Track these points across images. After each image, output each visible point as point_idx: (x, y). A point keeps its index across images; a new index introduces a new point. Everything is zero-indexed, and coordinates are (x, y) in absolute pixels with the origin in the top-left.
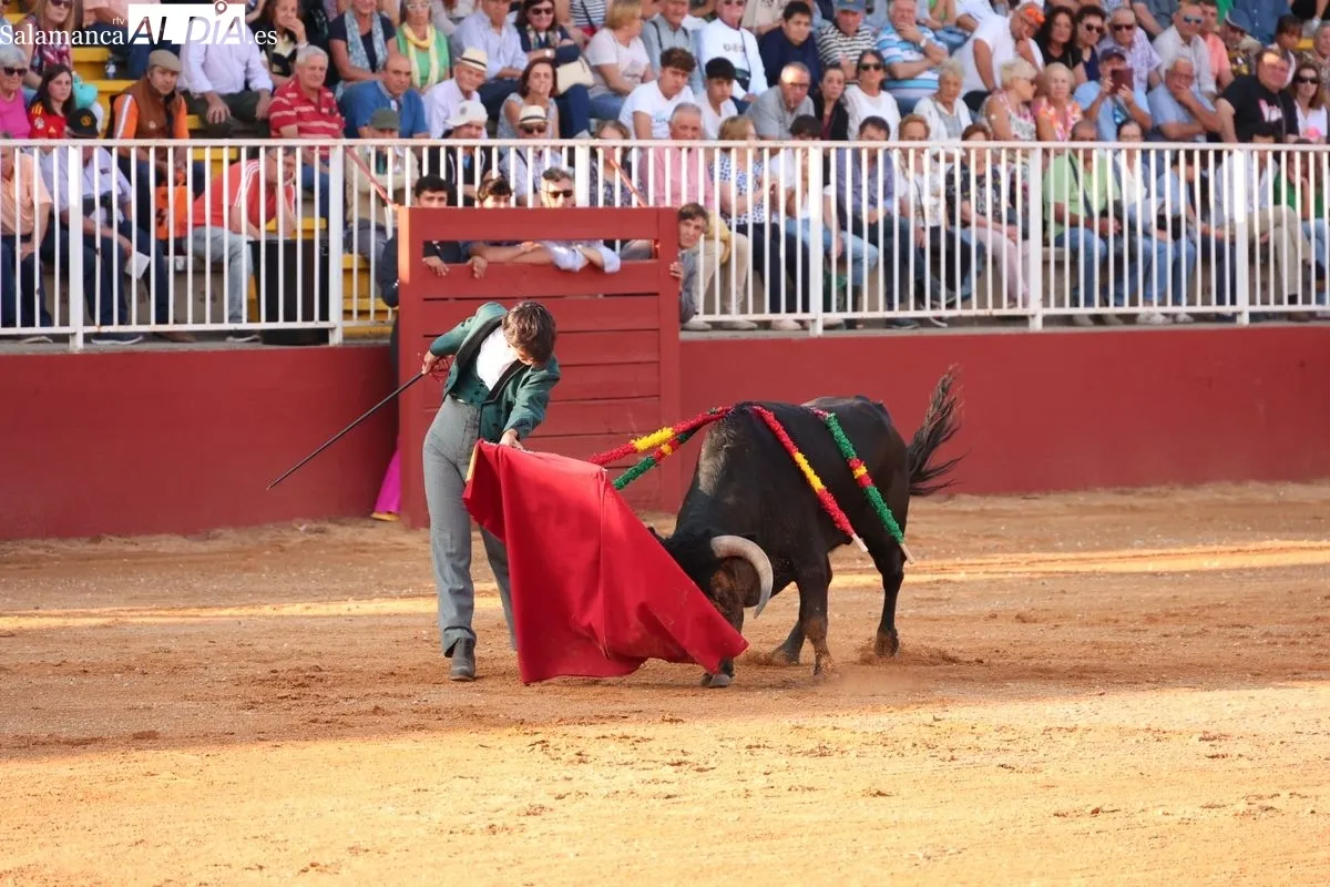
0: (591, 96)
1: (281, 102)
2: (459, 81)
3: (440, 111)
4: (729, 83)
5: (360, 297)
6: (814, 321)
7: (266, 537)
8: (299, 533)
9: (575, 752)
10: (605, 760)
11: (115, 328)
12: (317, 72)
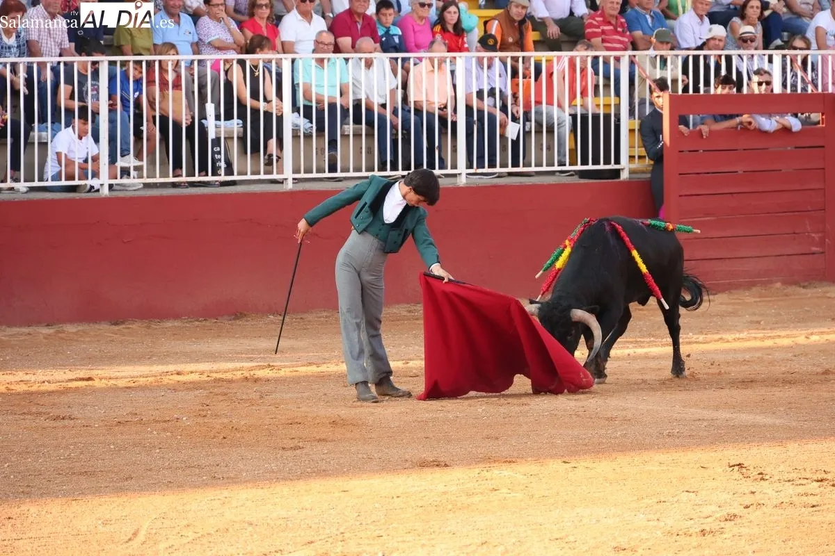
0: (783, 19)
1: (591, 23)
2: (696, 8)
9: (759, 472)
10: (776, 478)
11: (486, 170)
12: (615, 6)
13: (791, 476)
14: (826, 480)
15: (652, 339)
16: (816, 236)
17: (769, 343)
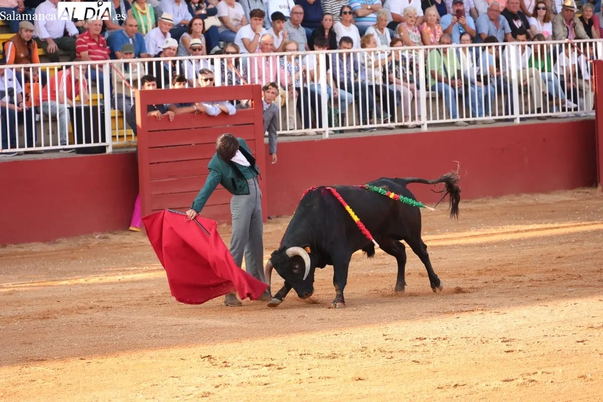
0: (219, 31)
1: (81, 41)
2: (161, 28)
3: (154, 42)
4: (283, 22)
5: (119, 129)
6: (324, 131)
7: (81, 242)
8: (96, 239)
9: (223, 361)
10: (236, 365)
11: (9, 150)
12: (98, 27)
13: (247, 363)
14: (273, 365)
15: (135, 268)
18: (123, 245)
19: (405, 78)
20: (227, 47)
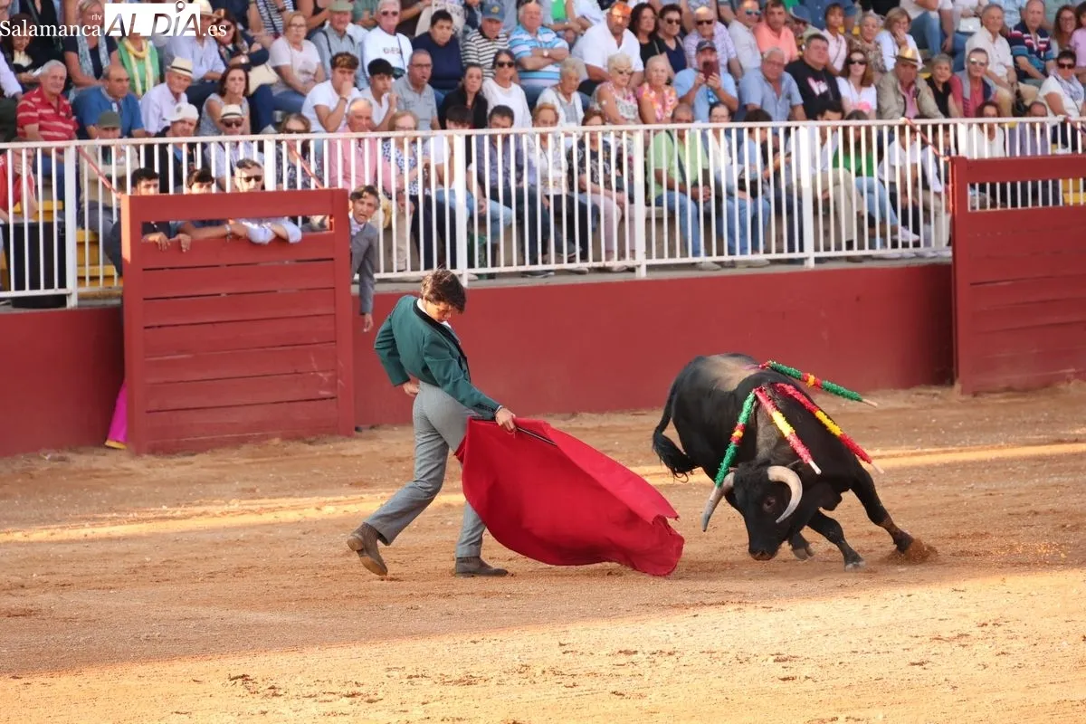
0: (275, 94)
1: (26, 105)
2: (170, 85)
3: (155, 109)
4: (389, 78)
5: (90, 265)
7: (18, 466)
8: (45, 462)
9: (269, 686)
10: (293, 693)
12: (58, 82)
13: (312, 691)
14: (359, 694)
15: (115, 515)
16: (325, 376)
17: (268, 518)
18: (93, 473)
19: (607, 183)
20: (288, 120)
